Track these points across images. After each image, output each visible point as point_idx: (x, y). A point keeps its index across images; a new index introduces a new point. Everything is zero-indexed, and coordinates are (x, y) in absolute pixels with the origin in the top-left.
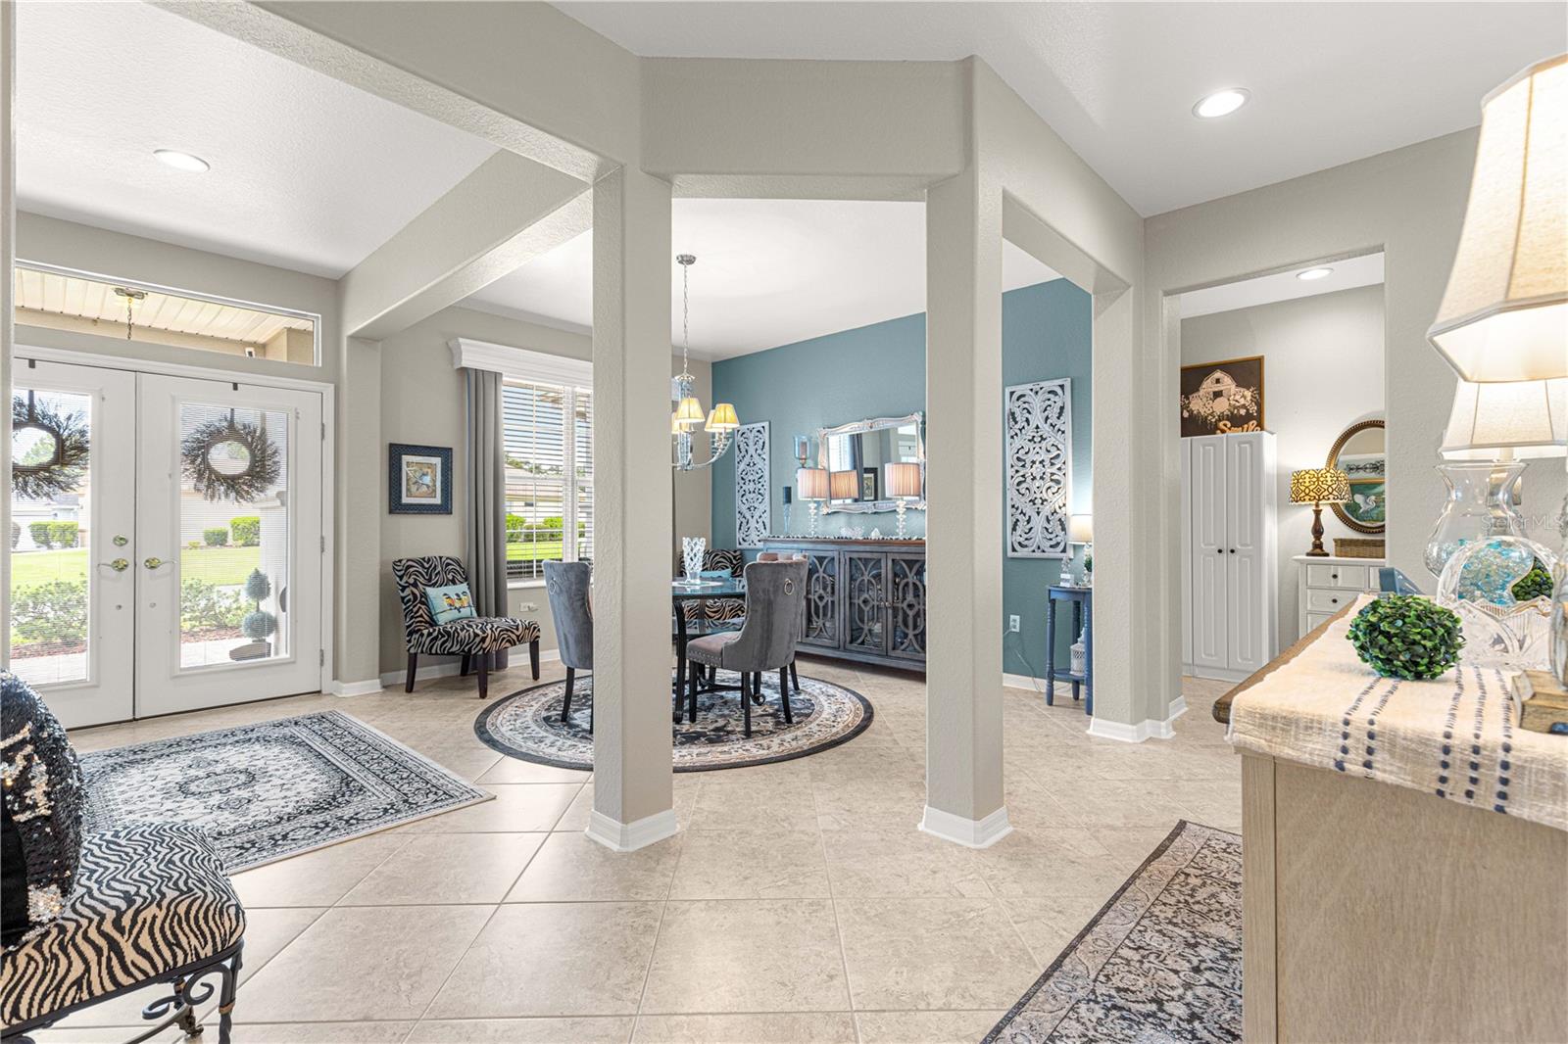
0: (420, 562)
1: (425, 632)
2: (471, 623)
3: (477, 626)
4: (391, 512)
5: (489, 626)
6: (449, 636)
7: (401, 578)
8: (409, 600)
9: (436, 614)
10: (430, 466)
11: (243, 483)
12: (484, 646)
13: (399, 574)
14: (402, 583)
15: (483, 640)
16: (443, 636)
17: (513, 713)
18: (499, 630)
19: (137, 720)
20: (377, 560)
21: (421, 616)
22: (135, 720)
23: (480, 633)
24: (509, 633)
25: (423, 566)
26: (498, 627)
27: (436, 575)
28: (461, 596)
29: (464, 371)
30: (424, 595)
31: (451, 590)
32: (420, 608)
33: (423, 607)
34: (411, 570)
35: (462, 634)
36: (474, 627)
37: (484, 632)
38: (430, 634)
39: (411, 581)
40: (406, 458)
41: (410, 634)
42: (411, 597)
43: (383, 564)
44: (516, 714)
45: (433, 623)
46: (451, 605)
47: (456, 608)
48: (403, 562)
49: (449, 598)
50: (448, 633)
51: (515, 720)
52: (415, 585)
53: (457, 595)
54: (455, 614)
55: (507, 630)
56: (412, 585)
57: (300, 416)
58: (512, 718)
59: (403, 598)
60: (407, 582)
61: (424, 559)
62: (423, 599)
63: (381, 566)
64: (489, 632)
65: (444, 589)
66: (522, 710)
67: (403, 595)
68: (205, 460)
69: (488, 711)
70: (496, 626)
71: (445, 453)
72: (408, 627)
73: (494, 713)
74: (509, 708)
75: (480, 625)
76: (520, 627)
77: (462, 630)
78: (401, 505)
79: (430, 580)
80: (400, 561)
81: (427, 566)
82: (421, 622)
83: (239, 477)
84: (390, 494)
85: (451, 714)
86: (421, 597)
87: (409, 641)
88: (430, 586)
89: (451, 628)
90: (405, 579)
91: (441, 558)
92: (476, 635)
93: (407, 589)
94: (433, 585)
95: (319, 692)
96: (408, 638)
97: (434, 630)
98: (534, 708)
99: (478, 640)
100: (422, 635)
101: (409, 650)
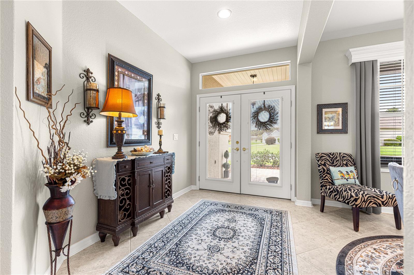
0: (328, 155)
1: (328, 187)
2: (352, 188)
3: (354, 191)
4: (318, 133)
5: (362, 192)
6: (338, 192)
7: (318, 161)
8: (321, 171)
9: (334, 180)
10: (335, 112)
11: (268, 124)
12: (356, 203)
13: (318, 159)
14: (319, 163)
15: (356, 200)
16: (335, 192)
17: (370, 254)
18: (367, 196)
19: (241, 194)
20: (310, 152)
21: (327, 179)
22: (240, 194)
23: (354, 196)
24: (375, 199)
25: (329, 157)
26: (368, 194)
27: (337, 161)
28: (349, 173)
29: (354, 64)
30: (328, 170)
31: (344, 169)
32: (326, 175)
33: (328, 175)
34: (323, 158)
35: (344, 193)
36: (353, 191)
37: (357, 196)
38: (329, 189)
39: (323, 163)
40: (324, 110)
41: (322, 186)
42: (322, 170)
43: (312, 154)
44: (372, 257)
45: (333, 184)
46: (342, 177)
47: (345, 178)
48: (319, 154)
49: (342, 173)
50: (338, 191)
51: (368, 263)
52: (324, 165)
53: (347, 172)
54: (344, 181)
55: (374, 197)
56: (323, 165)
57: (284, 99)
58: (367, 259)
59: (319, 170)
60: (320, 163)
61: (330, 154)
62: (328, 172)
63: (311, 155)
64: (361, 196)
65: (340, 168)
66: (377, 254)
67: (319, 168)
68: (258, 118)
69: (353, 244)
70: (366, 193)
71: (344, 106)
72: (321, 183)
73: (356, 248)
74: (369, 249)
75: (356, 191)
76: (385, 197)
77: (345, 191)
78: (322, 130)
79: (333, 163)
80: (318, 154)
81: (331, 156)
82: (327, 182)
83: (266, 122)
84: (318, 126)
85: (332, 236)
86: (327, 170)
87: (321, 189)
88: (333, 166)
89: (340, 188)
90: (320, 162)
91: (340, 153)
92: (352, 196)
93: (321, 166)
94: (335, 166)
95: (290, 200)
96: (321, 188)
97: (332, 187)
98: (388, 257)
99: (352, 199)
100: (326, 188)
101: (321, 193)
